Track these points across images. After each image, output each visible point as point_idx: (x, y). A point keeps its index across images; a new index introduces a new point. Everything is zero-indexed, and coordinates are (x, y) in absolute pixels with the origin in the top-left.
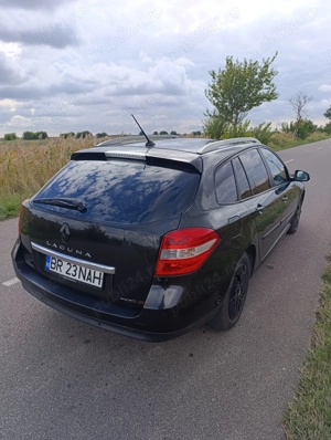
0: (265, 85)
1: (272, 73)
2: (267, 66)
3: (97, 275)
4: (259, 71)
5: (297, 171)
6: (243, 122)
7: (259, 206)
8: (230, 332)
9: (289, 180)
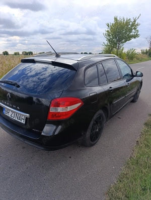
0: (133, 31)
1: (137, 25)
2: (135, 21)
3: (23, 118)
4: (131, 23)
5: (137, 72)
6: (121, 48)
7: (111, 88)
8: (92, 147)
9: (133, 76)
